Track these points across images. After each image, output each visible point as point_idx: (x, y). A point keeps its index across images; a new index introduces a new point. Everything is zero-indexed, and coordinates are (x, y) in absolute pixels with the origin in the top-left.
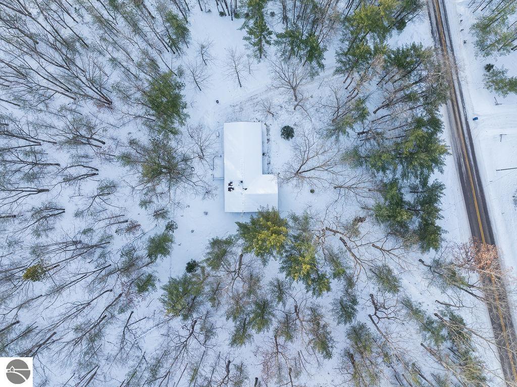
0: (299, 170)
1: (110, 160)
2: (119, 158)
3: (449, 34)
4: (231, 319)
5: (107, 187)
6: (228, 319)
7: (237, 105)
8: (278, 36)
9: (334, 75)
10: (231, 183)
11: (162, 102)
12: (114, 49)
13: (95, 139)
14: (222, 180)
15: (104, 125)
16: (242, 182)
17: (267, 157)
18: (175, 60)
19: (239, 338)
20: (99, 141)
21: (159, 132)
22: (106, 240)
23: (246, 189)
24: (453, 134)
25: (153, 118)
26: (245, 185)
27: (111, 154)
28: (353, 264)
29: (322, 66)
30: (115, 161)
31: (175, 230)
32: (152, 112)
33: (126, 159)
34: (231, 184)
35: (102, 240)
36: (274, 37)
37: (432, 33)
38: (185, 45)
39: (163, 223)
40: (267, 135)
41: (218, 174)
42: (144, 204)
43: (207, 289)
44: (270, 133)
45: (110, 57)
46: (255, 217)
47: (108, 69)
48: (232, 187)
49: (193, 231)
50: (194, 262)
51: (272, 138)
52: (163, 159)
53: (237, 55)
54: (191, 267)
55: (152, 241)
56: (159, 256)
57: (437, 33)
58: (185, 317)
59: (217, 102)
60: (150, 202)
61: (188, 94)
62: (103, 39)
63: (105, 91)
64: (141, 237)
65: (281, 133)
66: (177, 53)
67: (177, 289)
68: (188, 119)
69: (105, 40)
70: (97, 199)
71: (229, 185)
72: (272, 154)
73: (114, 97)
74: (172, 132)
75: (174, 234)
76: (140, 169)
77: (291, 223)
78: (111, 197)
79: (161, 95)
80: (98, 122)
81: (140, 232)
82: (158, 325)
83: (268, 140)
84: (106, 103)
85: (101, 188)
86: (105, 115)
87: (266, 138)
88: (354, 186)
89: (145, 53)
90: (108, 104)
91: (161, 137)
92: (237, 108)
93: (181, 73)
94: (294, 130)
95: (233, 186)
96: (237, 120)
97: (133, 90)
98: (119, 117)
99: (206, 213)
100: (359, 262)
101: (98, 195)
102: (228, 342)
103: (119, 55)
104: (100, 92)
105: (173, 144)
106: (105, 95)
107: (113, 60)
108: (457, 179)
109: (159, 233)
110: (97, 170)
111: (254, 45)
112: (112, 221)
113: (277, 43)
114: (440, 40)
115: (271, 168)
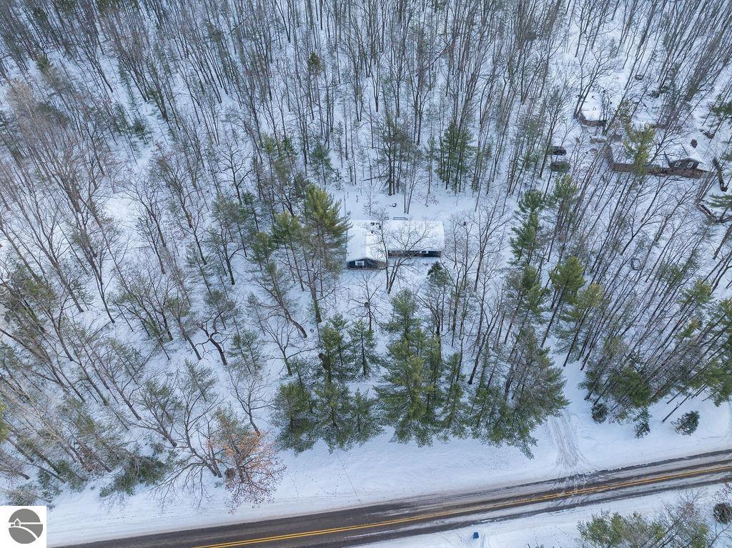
3: (608, 499)
24: (449, 498)
37: (604, 472)
57: (604, 480)
108: (376, 501)
114: (595, 484)
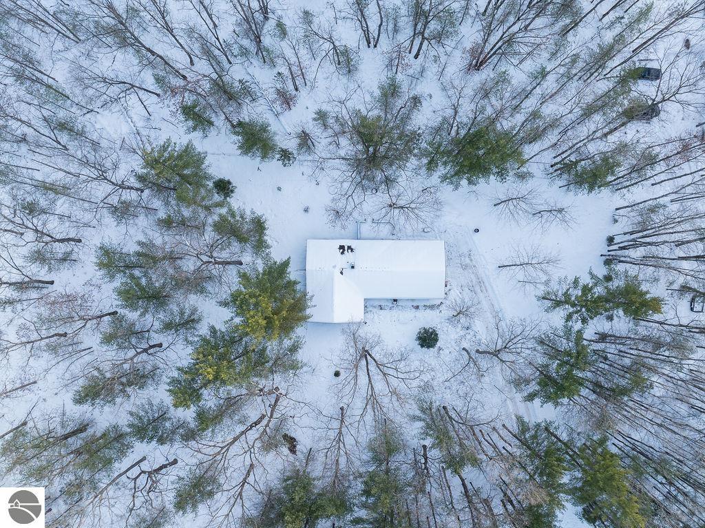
0: (370, 355)
1: (390, 65)
2: (393, 79)
4: (138, 248)
5: (348, 61)
6: (140, 243)
7: (471, 260)
8: (580, 332)
9: (516, 416)
10: (352, 250)
11: (478, 149)
12: (560, 76)
13: (421, 44)
14: (357, 237)
15: (443, 59)
16: (353, 267)
17: (391, 305)
18: (542, 167)
19: (110, 261)
20: (419, 50)
21: (431, 144)
22: (267, 57)
23: (342, 273)
25: (453, 133)
26: (348, 271)
27: (400, 68)
28: (220, 439)
29: (531, 397)
30: (389, 73)
31: (281, 162)
32: (463, 132)
33: (390, 91)
35: (268, 51)
36: (578, 326)
38: (565, 183)
39: (291, 144)
40: (424, 306)
41: (366, 229)
42: (321, 116)
43: (186, 212)
44: (428, 311)
45: (548, 69)
46: (298, 287)
47: (529, 66)
48: (346, 252)
49: (279, 189)
50: (232, 191)
51: (421, 313)
52: (388, 149)
53: (550, 268)
54: (224, 187)
55: (264, 128)
56: (240, 138)
58: (141, 178)
59: (477, 231)
60: (325, 126)
61: (490, 186)
62: (575, 59)
63: (496, 60)
64: (272, 110)
65: (427, 327)
66: (551, 170)
67: (186, 166)
68: (451, 187)
69: (574, 61)
70: (328, 46)
71: (349, 247)
72: (396, 313)
73: (486, 74)
74: (430, 163)
75: (275, 160)
76: (375, 113)
77: (287, 343)
78: (333, 68)
79: (490, 149)
80: (449, 49)
81: (279, 109)
82: (139, 134)
83: (417, 307)
84: (477, 62)
85: (347, 51)
86: (458, 60)
87: (421, 304)
88: (342, 445)
89: (553, 124)
90: (476, 65)
91: (424, 145)
92: (467, 260)
93: (522, 177)
94: (431, 349)
95: (348, 254)
96: (448, 259)
97: (498, 104)
98: (456, 83)
99: (306, 210)
100: (223, 451)
101: (335, 48)
102: (106, 241)
103: (550, 83)
104: (494, 53)
105: (413, 162)
106: (490, 61)
107: (543, 74)
109: (276, 138)
110: (375, 46)
111: (566, 294)
112: (294, 69)
113: (568, 331)
115: (375, 310)
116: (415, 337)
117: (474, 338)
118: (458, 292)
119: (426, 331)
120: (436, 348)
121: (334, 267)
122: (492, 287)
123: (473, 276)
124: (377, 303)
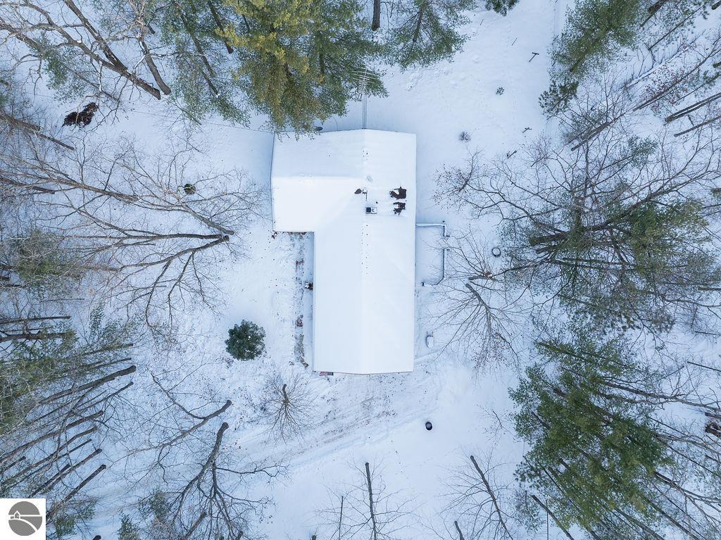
0: (217, 242)
7: (378, 416)
10: (398, 211)
14: (421, 222)
16: (369, 210)
17: (303, 279)
23: (358, 192)
26: (361, 201)
34: (397, 207)
40: (302, 336)
44: (293, 343)
48: (395, 200)
51: (289, 330)
59: (429, 427)
65: (265, 341)
71: (402, 206)
72: (291, 286)
75: (553, 78)
83: (299, 324)
87: (305, 330)
92: (378, 410)
94: (226, 348)
95: (392, 203)
96: (380, 378)
99: (464, 137)
115: (295, 251)
116: (249, 319)
117: (247, 419)
118: (325, 392)
119: (257, 339)
120: (228, 355)
121: (369, 179)
122: (332, 452)
123: (352, 418)
124: (306, 256)
